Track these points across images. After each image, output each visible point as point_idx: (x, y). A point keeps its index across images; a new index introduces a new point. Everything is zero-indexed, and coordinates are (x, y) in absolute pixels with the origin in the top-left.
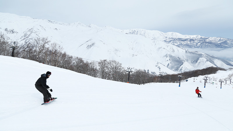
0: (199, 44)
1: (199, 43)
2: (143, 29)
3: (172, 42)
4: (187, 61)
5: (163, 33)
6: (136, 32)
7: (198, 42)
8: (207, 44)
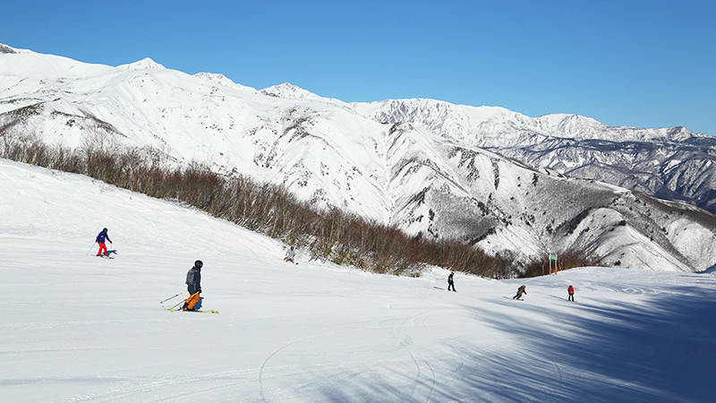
0: (675, 162)
1: (672, 158)
2: (441, 102)
3: (553, 154)
4: (529, 221)
5: (526, 118)
6: (410, 111)
7: (671, 154)
8: (709, 163)
